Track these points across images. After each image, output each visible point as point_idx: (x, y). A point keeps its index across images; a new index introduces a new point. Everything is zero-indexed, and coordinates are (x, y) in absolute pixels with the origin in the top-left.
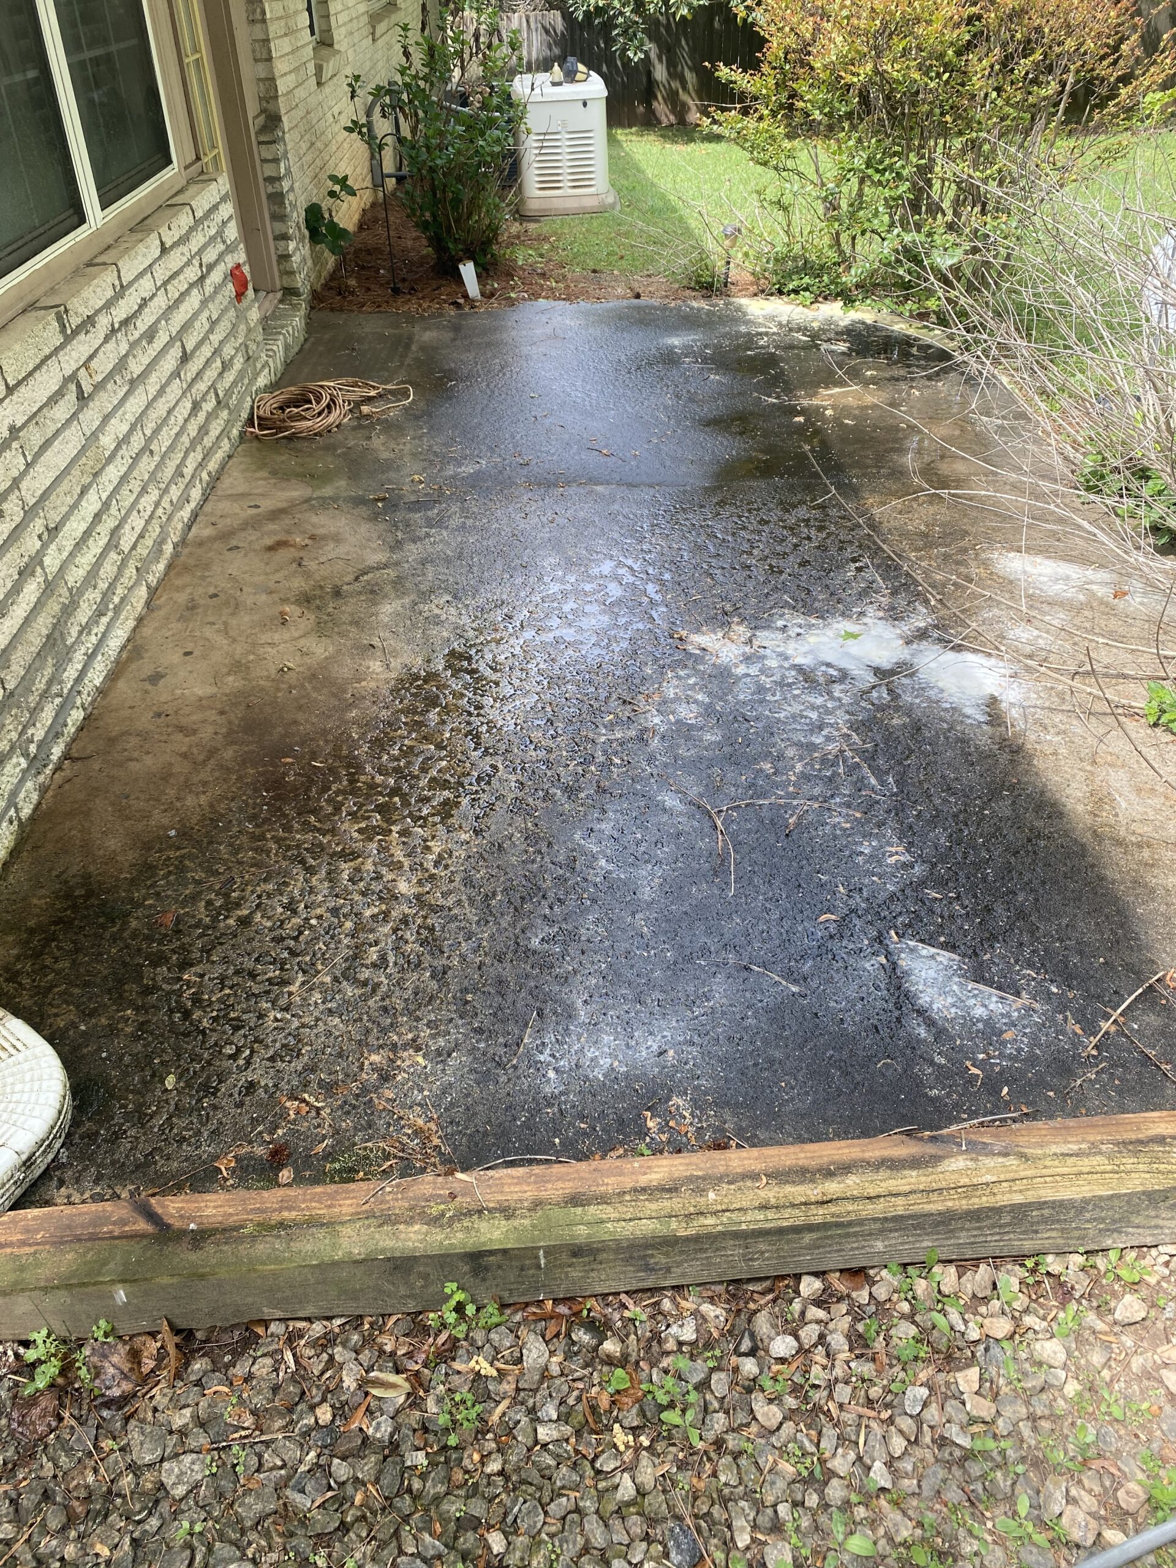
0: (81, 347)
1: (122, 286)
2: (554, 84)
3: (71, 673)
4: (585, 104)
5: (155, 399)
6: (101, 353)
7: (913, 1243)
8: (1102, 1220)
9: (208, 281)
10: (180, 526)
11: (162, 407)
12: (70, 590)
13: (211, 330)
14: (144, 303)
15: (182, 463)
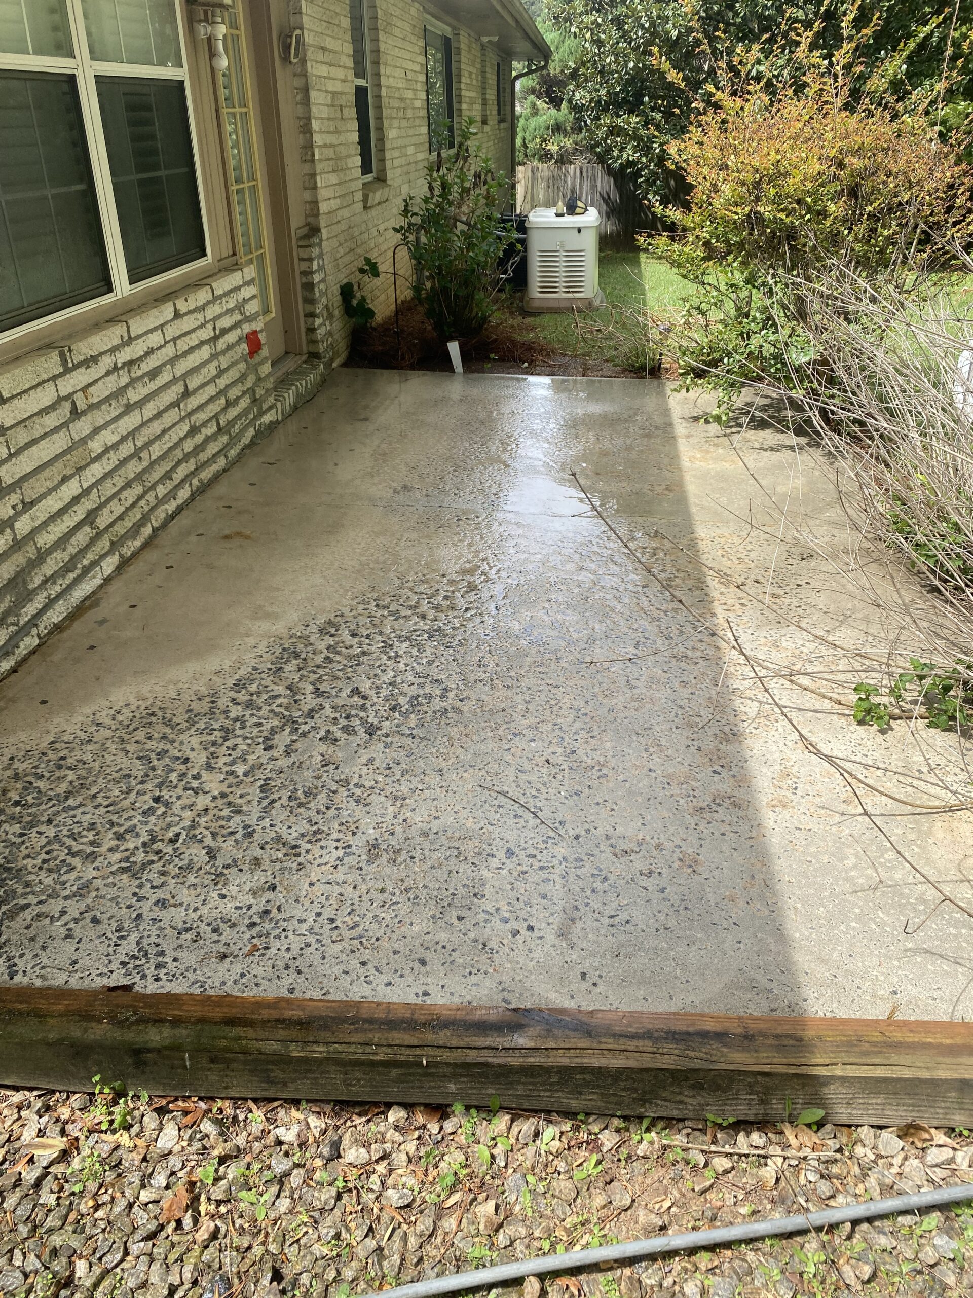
0: (80, 378)
1: (130, 337)
2: (558, 215)
3: (30, 609)
4: (579, 231)
5: (150, 420)
6: (100, 383)
7: (480, 1089)
8: (635, 1090)
9: (221, 341)
10: (163, 515)
11: (156, 427)
12: (39, 549)
13: (218, 376)
14: (150, 352)
15: (174, 469)
